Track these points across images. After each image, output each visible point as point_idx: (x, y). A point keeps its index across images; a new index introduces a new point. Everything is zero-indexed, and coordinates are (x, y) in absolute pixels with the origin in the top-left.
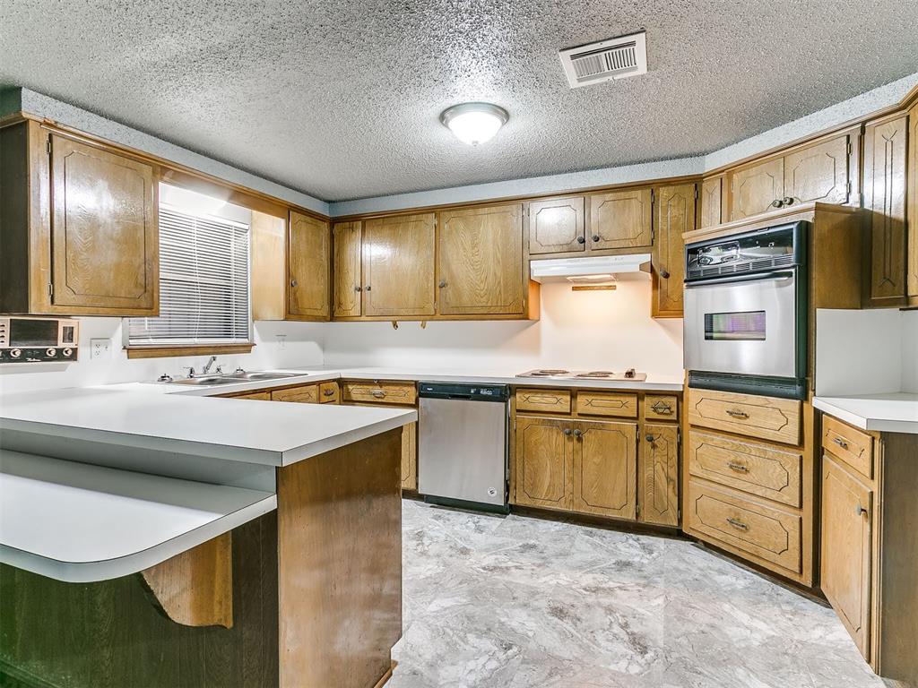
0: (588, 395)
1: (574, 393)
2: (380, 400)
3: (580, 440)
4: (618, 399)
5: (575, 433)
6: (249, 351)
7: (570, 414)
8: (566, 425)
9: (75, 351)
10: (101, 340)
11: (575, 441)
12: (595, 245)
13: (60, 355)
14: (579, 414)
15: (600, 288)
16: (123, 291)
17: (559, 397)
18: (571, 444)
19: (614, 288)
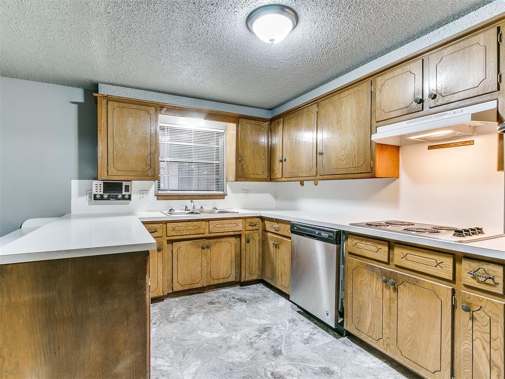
0: (403, 248)
1: (391, 244)
2: (277, 232)
3: (396, 290)
4: (432, 257)
5: (392, 282)
6: (224, 198)
7: (388, 263)
8: (384, 273)
9: (130, 196)
10: (144, 191)
11: (391, 290)
12: (432, 103)
13: (123, 198)
14: (396, 266)
15: (456, 145)
16: (139, 168)
17: (379, 246)
18: (388, 292)
19: (471, 143)
